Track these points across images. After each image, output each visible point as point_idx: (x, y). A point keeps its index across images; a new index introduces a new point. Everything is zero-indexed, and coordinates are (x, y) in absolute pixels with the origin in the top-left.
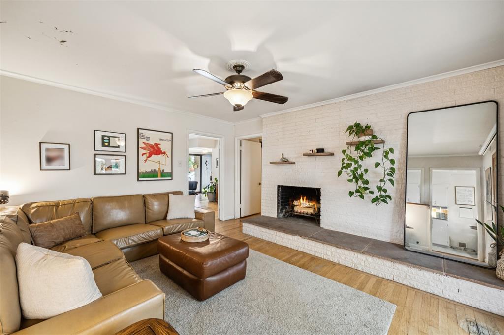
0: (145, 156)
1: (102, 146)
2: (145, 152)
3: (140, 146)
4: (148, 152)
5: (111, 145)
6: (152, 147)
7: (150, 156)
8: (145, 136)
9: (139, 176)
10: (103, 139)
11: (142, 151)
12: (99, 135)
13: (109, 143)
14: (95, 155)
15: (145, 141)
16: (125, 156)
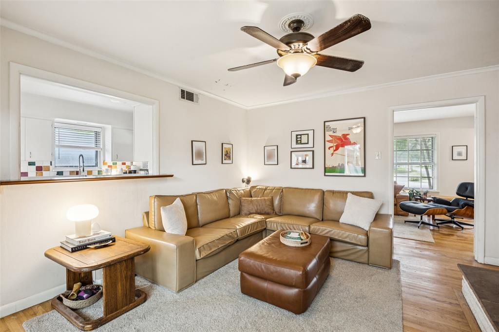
0: (332, 149)
1: (296, 144)
2: (331, 145)
3: (326, 140)
4: (335, 144)
5: (302, 142)
6: (339, 139)
7: (337, 149)
8: (332, 128)
9: (326, 170)
10: (297, 138)
11: (328, 145)
12: (294, 134)
13: (301, 141)
14: (291, 152)
15: (331, 133)
16: (313, 151)
